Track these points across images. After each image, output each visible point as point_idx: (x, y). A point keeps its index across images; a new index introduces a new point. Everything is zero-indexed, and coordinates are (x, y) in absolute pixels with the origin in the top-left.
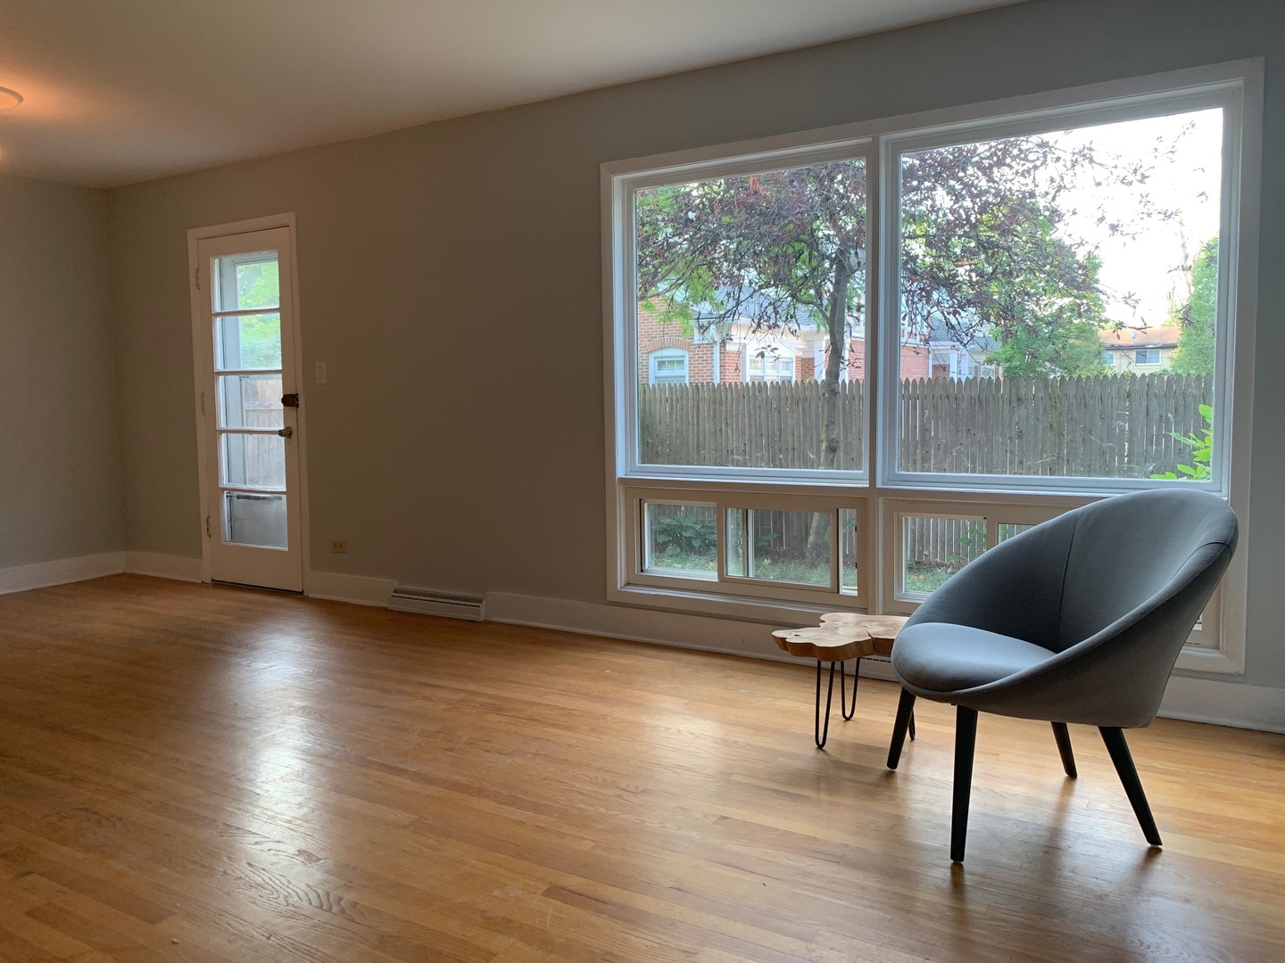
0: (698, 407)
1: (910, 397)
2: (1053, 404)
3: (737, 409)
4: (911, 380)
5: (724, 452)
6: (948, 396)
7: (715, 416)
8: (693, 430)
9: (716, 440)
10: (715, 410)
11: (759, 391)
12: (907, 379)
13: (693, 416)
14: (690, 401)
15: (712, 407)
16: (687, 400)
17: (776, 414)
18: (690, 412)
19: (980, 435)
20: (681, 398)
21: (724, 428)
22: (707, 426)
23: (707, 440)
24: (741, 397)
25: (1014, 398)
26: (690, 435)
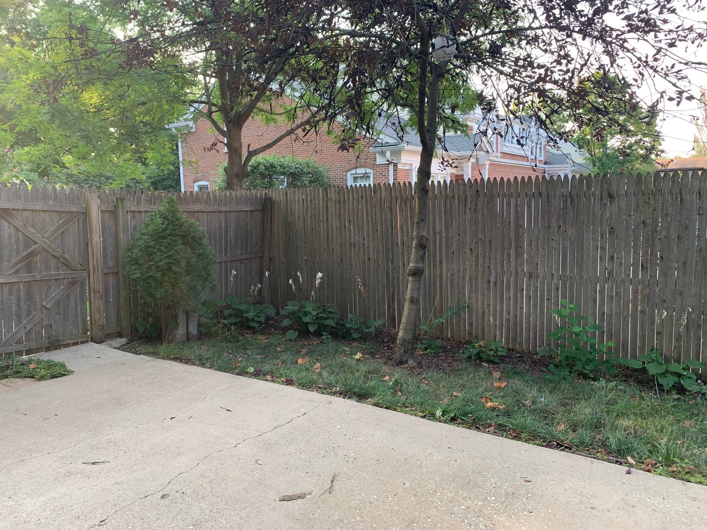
0: (327, 207)
1: (504, 196)
2: (647, 200)
3: (358, 207)
4: (505, 180)
5: (348, 245)
6: (540, 194)
7: (340, 214)
8: (324, 226)
9: (341, 235)
10: (340, 208)
11: (374, 192)
12: (502, 178)
13: (323, 215)
14: (321, 201)
15: (338, 206)
16: (319, 201)
17: (389, 212)
18: (321, 211)
19: (571, 231)
20: (314, 199)
21: (347, 224)
22: (335, 222)
23: (334, 235)
24: (360, 198)
25: (605, 195)
26: (322, 231)
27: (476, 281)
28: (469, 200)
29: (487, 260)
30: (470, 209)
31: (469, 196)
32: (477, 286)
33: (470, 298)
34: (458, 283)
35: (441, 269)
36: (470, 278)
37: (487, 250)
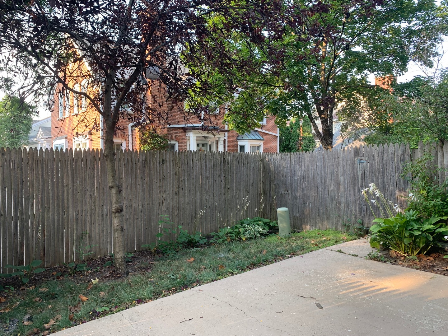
27: (94, 216)
28: (89, 162)
29: (102, 201)
30: (90, 168)
31: (89, 159)
32: (94, 220)
33: (90, 229)
34: (82, 220)
35: (68, 212)
36: (91, 215)
37: (101, 194)
